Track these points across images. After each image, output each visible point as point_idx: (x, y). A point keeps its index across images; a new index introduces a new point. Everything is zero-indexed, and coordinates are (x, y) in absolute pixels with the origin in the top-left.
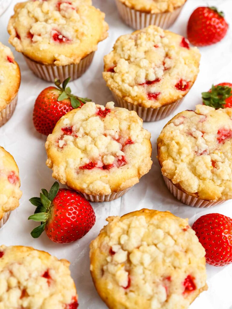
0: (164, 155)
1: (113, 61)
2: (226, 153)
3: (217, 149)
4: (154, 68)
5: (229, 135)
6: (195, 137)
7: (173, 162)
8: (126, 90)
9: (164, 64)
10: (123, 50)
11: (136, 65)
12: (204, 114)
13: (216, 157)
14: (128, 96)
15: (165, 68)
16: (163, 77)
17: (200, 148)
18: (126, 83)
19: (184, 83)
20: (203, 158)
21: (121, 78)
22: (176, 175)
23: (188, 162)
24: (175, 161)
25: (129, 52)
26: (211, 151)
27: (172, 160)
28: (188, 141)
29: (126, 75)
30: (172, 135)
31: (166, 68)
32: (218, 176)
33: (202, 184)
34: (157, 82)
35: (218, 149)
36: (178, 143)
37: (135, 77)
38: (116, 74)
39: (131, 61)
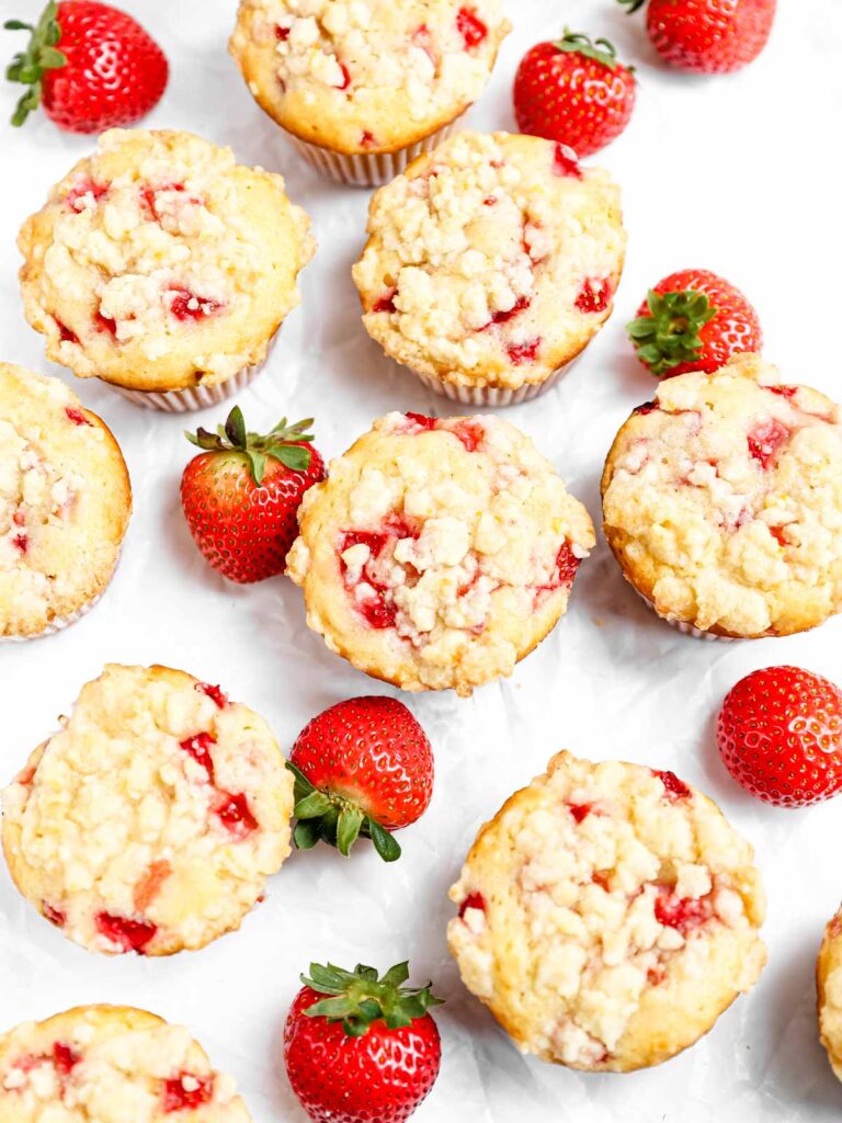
0: (643, 568)
1: (381, 279)
2: (795, 492)
3: (767, 493)
4: (503, 272)
5: (776, 434)
6: (699, 487)
7: (677, 575)
8: (444, 357)
9: (527, 248)
10: (401, 240)
11: (452, 273)
12: (689, 408)
13: (777, 515)
14: (456, 370)
15: (532, 259)
16: (537, 290)
17: (725, 510)
18: (438, 337)
19: (597, 287)
20: (748, 537)
21: (423, 326)
22: (702, 608)
23: (714, 561)
24: (682, 573)
25: (420, 242)
26: (758, 504)
27: (671, 571)
28: (689, 504)
29: (435, 314)
30: (641, 510)
31: (536, 260)
32: (807, 565)
33: (774, 602)
34: (524, 310)
35: (771, 489)
36: (666, 524)
37: (460, 312)
38: (405, 318)
39: (432, 266)
